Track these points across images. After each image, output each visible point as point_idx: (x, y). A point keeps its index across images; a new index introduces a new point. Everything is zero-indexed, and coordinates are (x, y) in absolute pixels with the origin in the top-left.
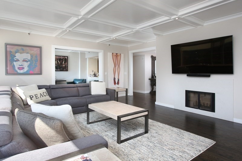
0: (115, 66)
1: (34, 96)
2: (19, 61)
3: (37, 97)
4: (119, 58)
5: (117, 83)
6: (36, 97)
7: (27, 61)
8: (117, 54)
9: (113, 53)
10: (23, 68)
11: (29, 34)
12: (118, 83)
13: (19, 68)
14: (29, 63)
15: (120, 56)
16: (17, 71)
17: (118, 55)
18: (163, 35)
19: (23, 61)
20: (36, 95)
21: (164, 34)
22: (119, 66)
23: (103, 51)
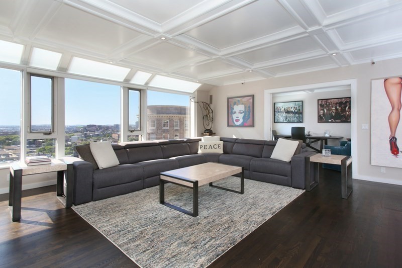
6: (205, 147)
7: (241, 113)
9: (386, 80)
10: (239, 120)
11: (243, 84)
14: (243, 114)
16: (235, 124)
19: (239, 113)
23: (355, 80)
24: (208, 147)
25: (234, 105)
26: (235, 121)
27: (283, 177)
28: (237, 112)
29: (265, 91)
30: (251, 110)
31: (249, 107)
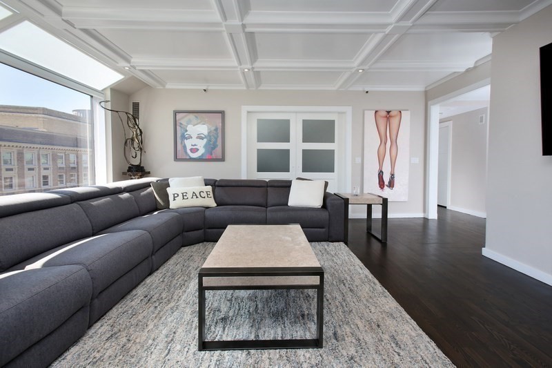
0: (383, 141)
1: (181, 195)
2: (192, 138)
3: (185, 197)
4: (394, 121)
5: (386, 182)
6: (183, 196)
7: (202, 138)
8: (388, 112)
9: (376, 112)
10: (197, 150)
11: (205, 91)
12: (391, 185)
13: (192, 150)
14: (205, 140)
15: (398, 118)
16: (188, 155)
17: (391, 114)
18: (517, 23)
19: (197, 138)
20: (185, 194)
21: (521, 18)
22: (394, 142)
23: (351, 107)
24: (190, 195)
25: (188, 124)
26: (189, 152)
27: (319, 229)
28: (194, 136)
29: (243, 106)
30: (220, 135)
31: (216, 130)
